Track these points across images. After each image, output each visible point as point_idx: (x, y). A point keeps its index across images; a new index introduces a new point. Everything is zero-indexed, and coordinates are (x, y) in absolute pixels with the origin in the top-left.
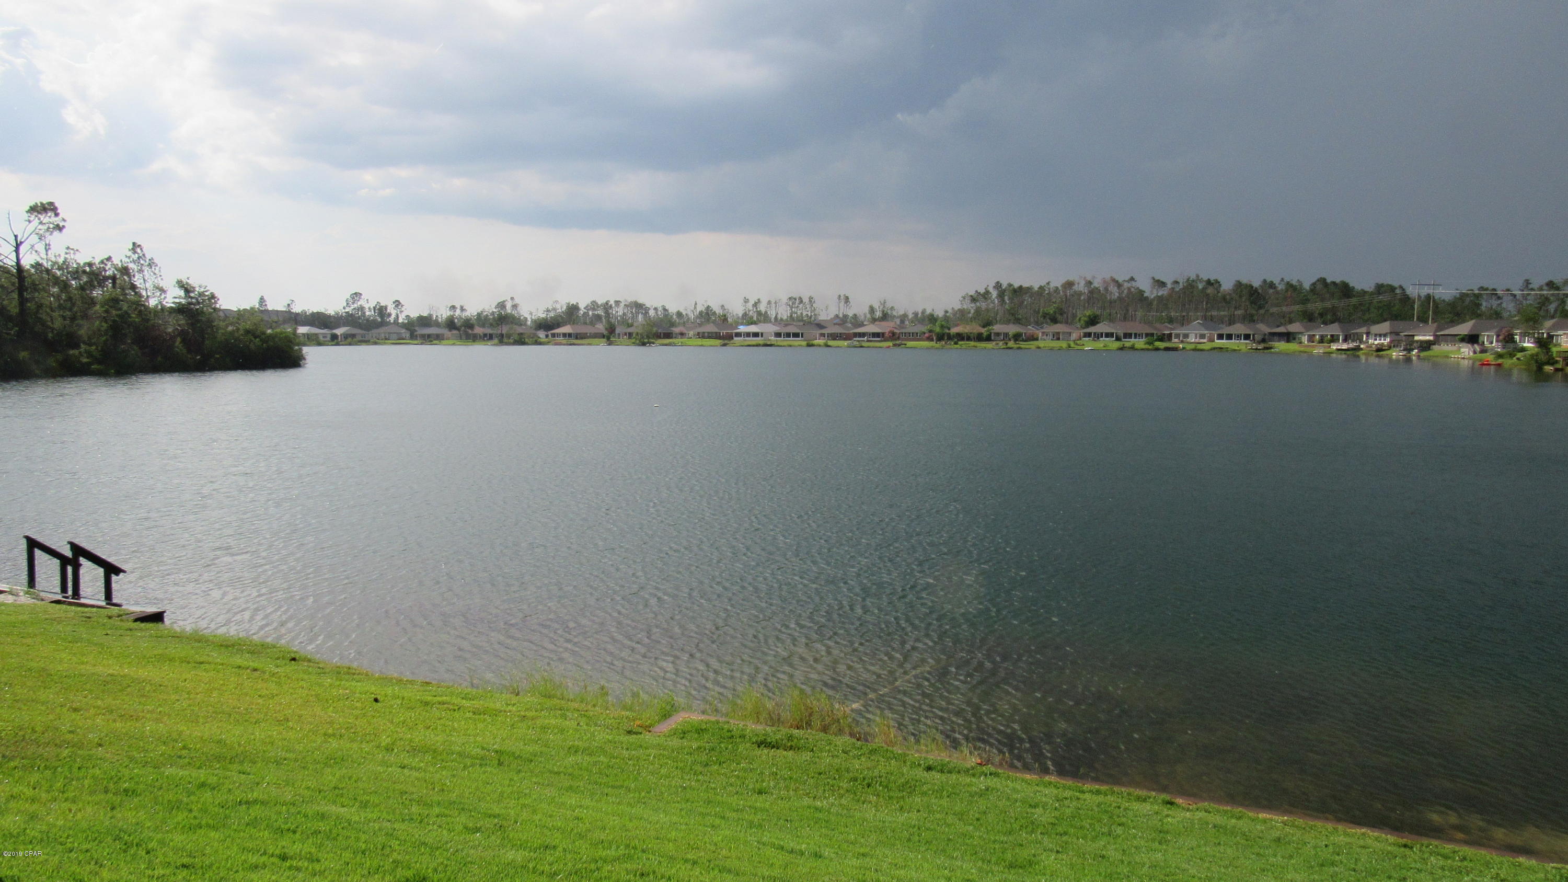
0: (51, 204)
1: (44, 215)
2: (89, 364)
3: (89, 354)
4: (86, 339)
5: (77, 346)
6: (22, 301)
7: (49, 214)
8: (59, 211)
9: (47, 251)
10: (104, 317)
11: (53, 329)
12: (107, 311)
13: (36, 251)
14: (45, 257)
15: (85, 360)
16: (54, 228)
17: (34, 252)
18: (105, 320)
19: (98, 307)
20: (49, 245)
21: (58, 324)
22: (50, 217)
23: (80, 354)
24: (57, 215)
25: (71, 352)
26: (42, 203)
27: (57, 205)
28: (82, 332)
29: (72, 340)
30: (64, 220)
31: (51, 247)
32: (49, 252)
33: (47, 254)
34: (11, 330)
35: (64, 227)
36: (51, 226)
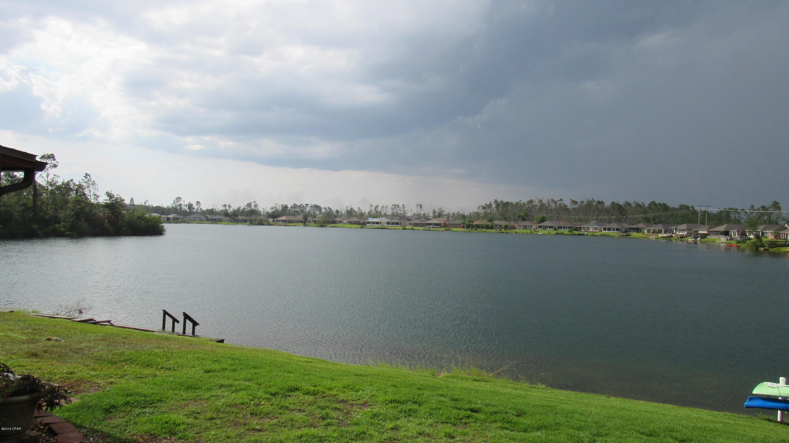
0: (52, 155)
1: (49, 160)
2: (65, 231)
3: (65, 227)
4: (63, 219)
5: (59, 223)
6: (35, 201)
7: (51, 160)
8: (55, 158)
9: (47, 176)
10: (73, 209)
11: (48, 214)
12: (74, 206)
13: (43, 177)
14: (46, 179)
15: (63, 230)
16: (53, 166)
17: (41, 177)
18: (73, 210)
19: (70, 205)
20: (49, 174)
21: (51, 212)
22: (51, 161)
23: (60, 227)
24: (54, 160)
25: (57, 225)
26: (47, 154)
27: (55, 155)
28: (61, 216)
29: (56, 220)
30: (57, 162)
31: (50, 175)
32: (49, 177)
33: (47, 178)
34: (30, 214)
35: (57, 165)
36: (52, 165)
